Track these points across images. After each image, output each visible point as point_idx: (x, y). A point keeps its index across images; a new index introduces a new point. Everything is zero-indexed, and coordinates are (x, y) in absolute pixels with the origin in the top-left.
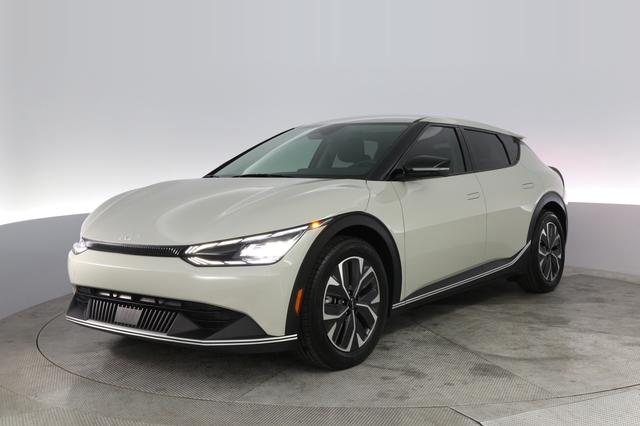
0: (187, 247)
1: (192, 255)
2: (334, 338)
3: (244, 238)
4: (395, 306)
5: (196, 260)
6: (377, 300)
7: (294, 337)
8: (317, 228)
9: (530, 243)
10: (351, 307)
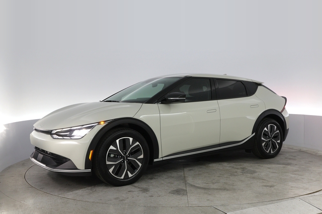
0: (52, 131)
1: (54, 134)
2: (112, 172)
3: (71, 127)
4: (155, 160)
5: (55, 136)
6: (142, 157)
7: (89, 170)
8: (103, 124)
9: (254, 134)
10: (124, 159)
